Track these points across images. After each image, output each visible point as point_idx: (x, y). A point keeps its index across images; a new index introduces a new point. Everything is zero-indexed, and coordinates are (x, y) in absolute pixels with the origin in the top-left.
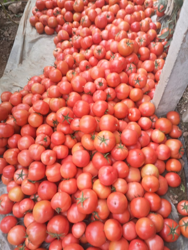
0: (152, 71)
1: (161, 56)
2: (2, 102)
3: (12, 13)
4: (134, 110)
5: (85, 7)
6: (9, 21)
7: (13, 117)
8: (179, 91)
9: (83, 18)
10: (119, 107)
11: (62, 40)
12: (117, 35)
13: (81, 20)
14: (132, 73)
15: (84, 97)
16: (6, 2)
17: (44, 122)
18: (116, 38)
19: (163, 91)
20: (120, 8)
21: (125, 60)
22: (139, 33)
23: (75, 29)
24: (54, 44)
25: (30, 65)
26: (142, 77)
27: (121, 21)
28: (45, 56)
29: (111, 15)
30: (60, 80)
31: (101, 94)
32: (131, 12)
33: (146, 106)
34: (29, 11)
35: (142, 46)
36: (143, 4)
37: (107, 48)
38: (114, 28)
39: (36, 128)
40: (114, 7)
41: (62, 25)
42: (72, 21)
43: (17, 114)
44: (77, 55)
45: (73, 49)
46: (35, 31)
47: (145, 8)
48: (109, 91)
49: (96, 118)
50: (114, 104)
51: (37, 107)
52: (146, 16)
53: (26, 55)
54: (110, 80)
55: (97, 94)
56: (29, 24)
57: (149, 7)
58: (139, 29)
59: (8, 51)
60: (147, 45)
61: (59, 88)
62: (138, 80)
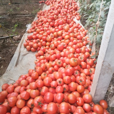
0: (89, 75)
1: (93, 67)
2: (3, 90)
3: (15, 40)
4: (80, 99)
5: (53, 40)
6: (12, 44)
7: (8, 101)
8: (105, 89)
9: (51, 45)
10: (71, 97)
11: (40, 55)
12: (69, 55)
13: (50, 46)
14: (77, 76)
15: (51, 89)
16: (12, 35)
17: (26, 105)
18: (68, 57)
19: (95, 89)
20: (70, 41)
21: (73, 69)
22: (80, 54)
23: (47, 50)
24: (35, 57)
25: (21, 68)
26: (83, 79)
27: (71, 48)
28: (30, 63)
29: (66, 44)
30: (37, 79)
31: (60, 88)
32: (75, 44)
33: (87, 96)
34: (24, 40)
35: (82, 61)
36: (82, 39)
37: (64, 61)
38: (67, 52)
39: (21, 109)
40: (67, 41)
41: (40, 48)
42: (46, 46)
43: (10, 99)
44: (48, 64)
45: (45, 60)
46: (26, 50)
47: (83, 41)
48: (65, 86)
49: (57, 104)
50: (68, 94)
51: (23, 95)
52: (84, 45)
53: (20, 62)
54: (65, 80)
55: (58, 88)
56: (23, 46)
57: (85, 41)
58: (80, 52)
59: (9, 59)
60: (85, 61)
61: (36, 83)
62: (81, 80)
